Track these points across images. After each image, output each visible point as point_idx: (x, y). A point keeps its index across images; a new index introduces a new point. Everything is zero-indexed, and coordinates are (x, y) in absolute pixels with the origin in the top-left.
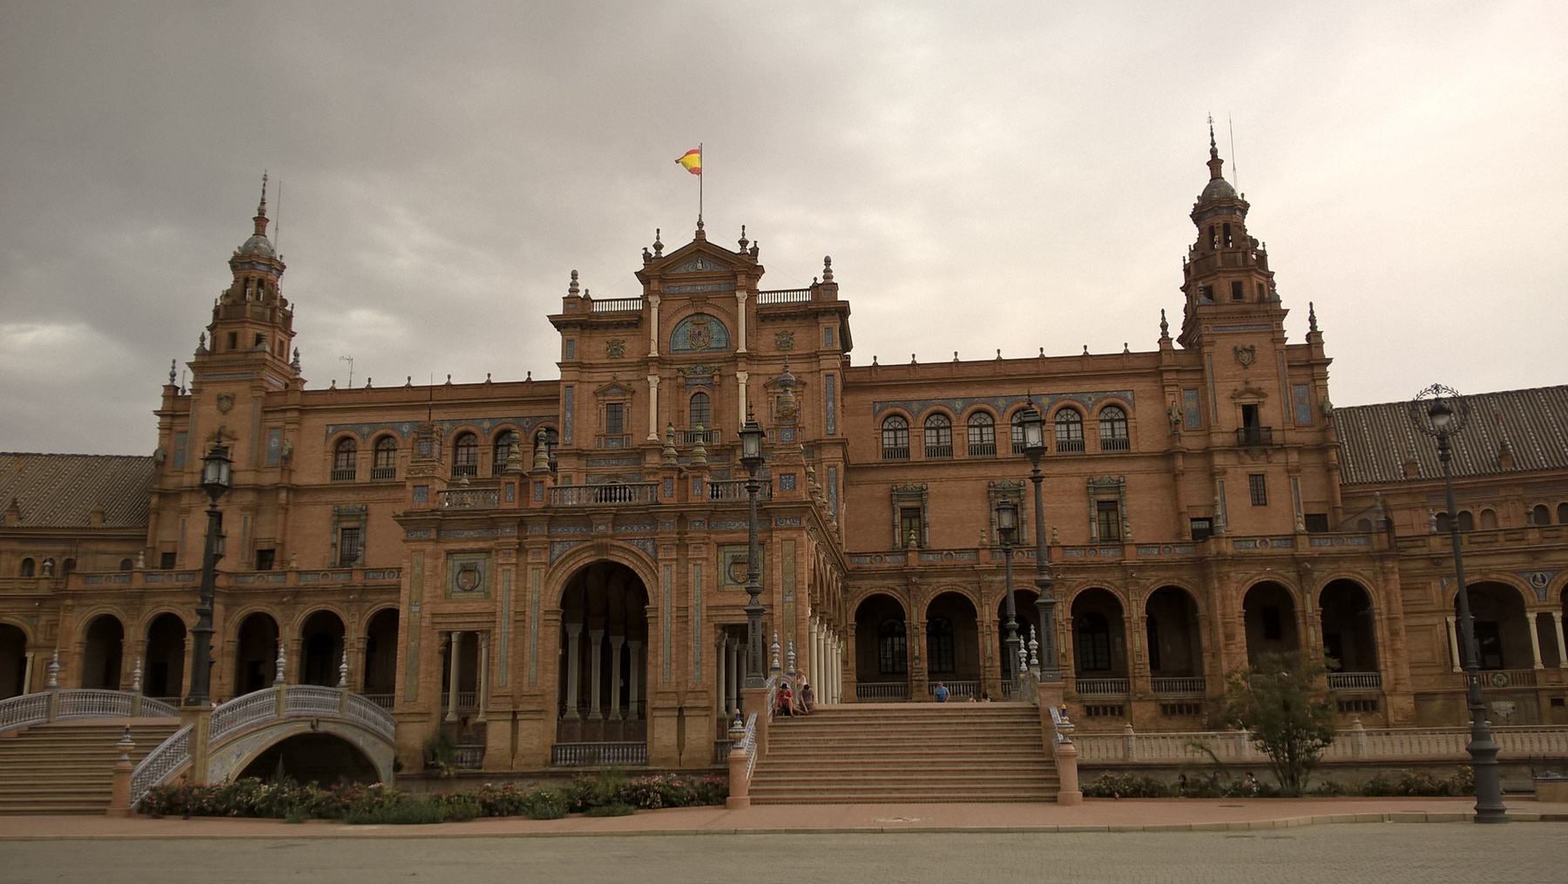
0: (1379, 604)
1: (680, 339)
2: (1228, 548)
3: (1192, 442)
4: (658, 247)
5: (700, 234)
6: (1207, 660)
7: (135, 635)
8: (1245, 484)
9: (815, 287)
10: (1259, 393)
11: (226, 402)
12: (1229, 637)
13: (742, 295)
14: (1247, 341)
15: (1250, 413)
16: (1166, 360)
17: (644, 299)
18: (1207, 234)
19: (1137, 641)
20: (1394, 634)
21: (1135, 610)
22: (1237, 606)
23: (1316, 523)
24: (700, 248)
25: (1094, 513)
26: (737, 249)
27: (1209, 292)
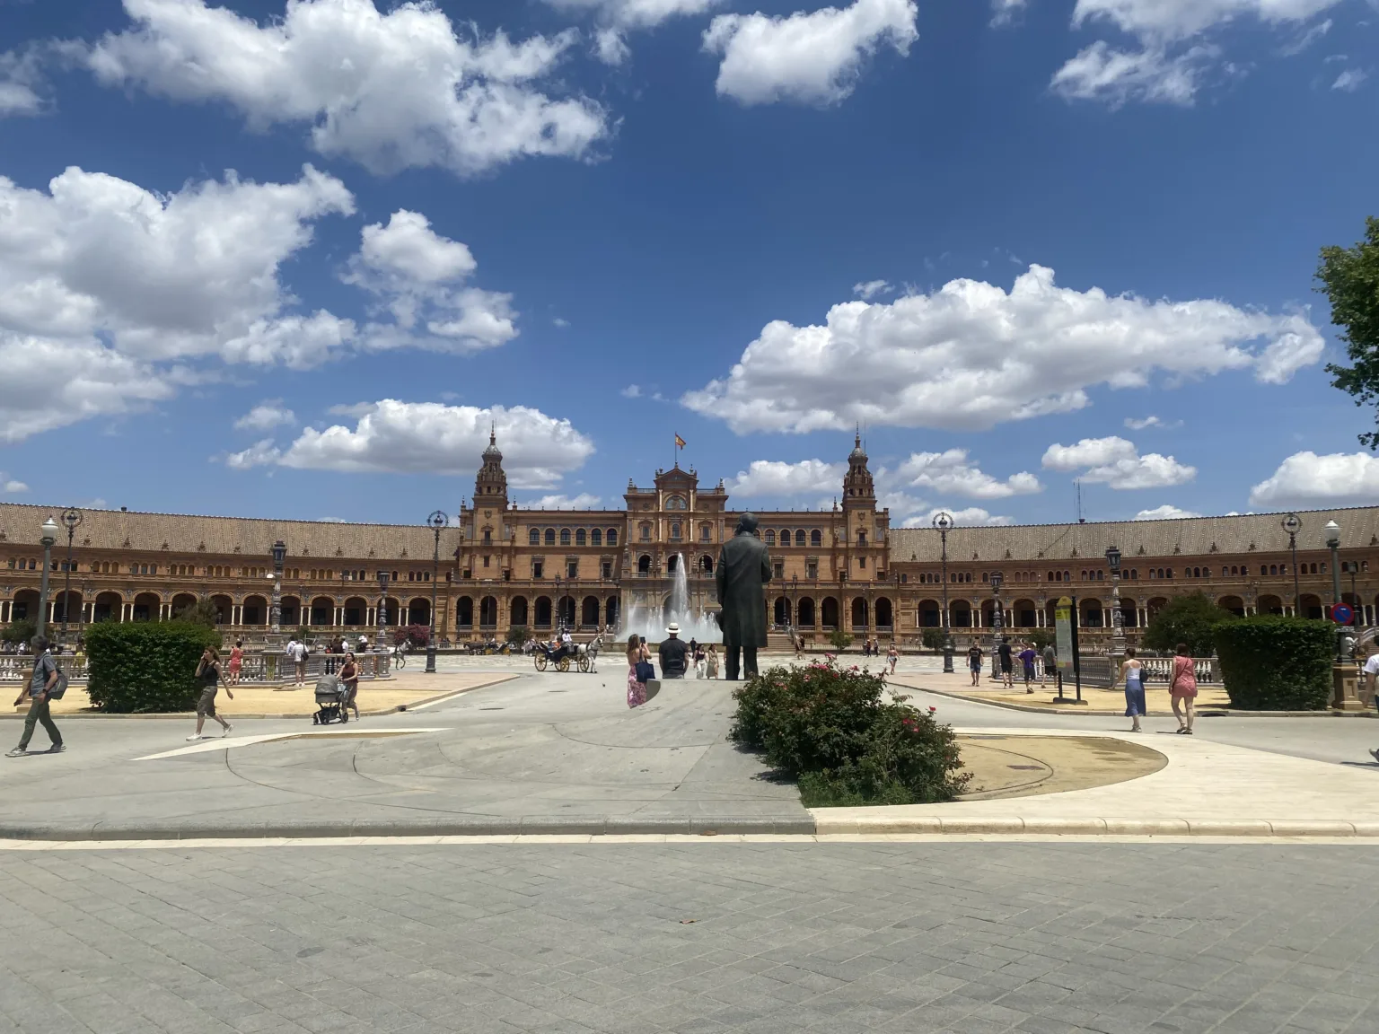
0: (894, 605)
1: (669, 504)
2: (848, 586)
3: (842, 546)
4: (661, 470)
5: (676, 466)
6: (840, 621)
7: (477, 603)
8: (859, 561)
9: (717, 489)
10: (866, 530)
11: (488, 515)
12: (847, 614)
13: (691, 491)
14: (863, 511)
15: (862, 536)
16: (835, 516)
17: (657, 489)
18: (853, 468)
19: (819, 614)
20: (897, 615)
21: (819, 604)
22: (850, 604)
23: (881, 575)
24: (676, 473)
25: (807, 568)
26: (689, 473)
27: (852, 492)
